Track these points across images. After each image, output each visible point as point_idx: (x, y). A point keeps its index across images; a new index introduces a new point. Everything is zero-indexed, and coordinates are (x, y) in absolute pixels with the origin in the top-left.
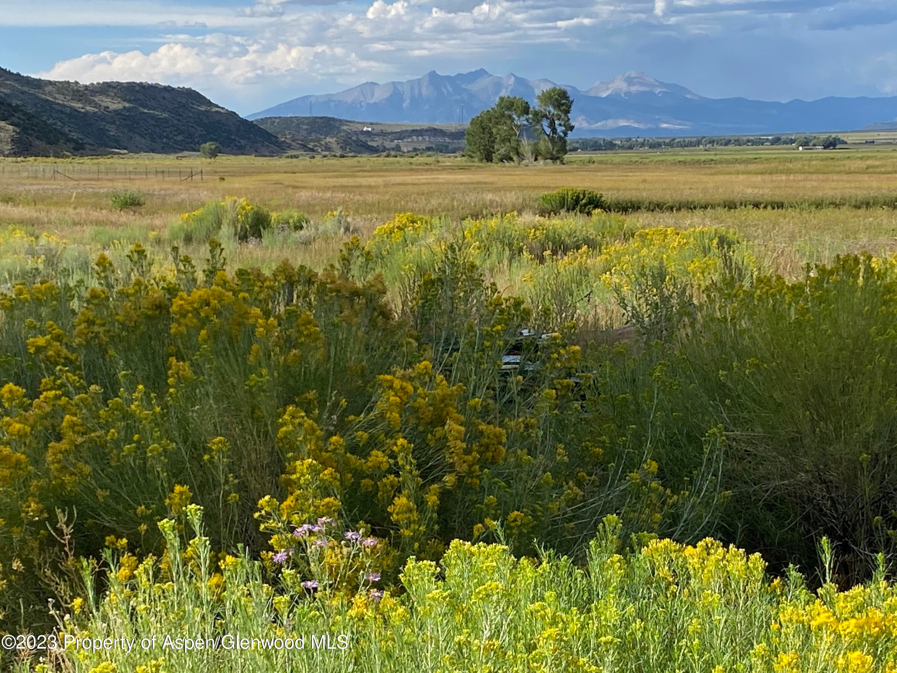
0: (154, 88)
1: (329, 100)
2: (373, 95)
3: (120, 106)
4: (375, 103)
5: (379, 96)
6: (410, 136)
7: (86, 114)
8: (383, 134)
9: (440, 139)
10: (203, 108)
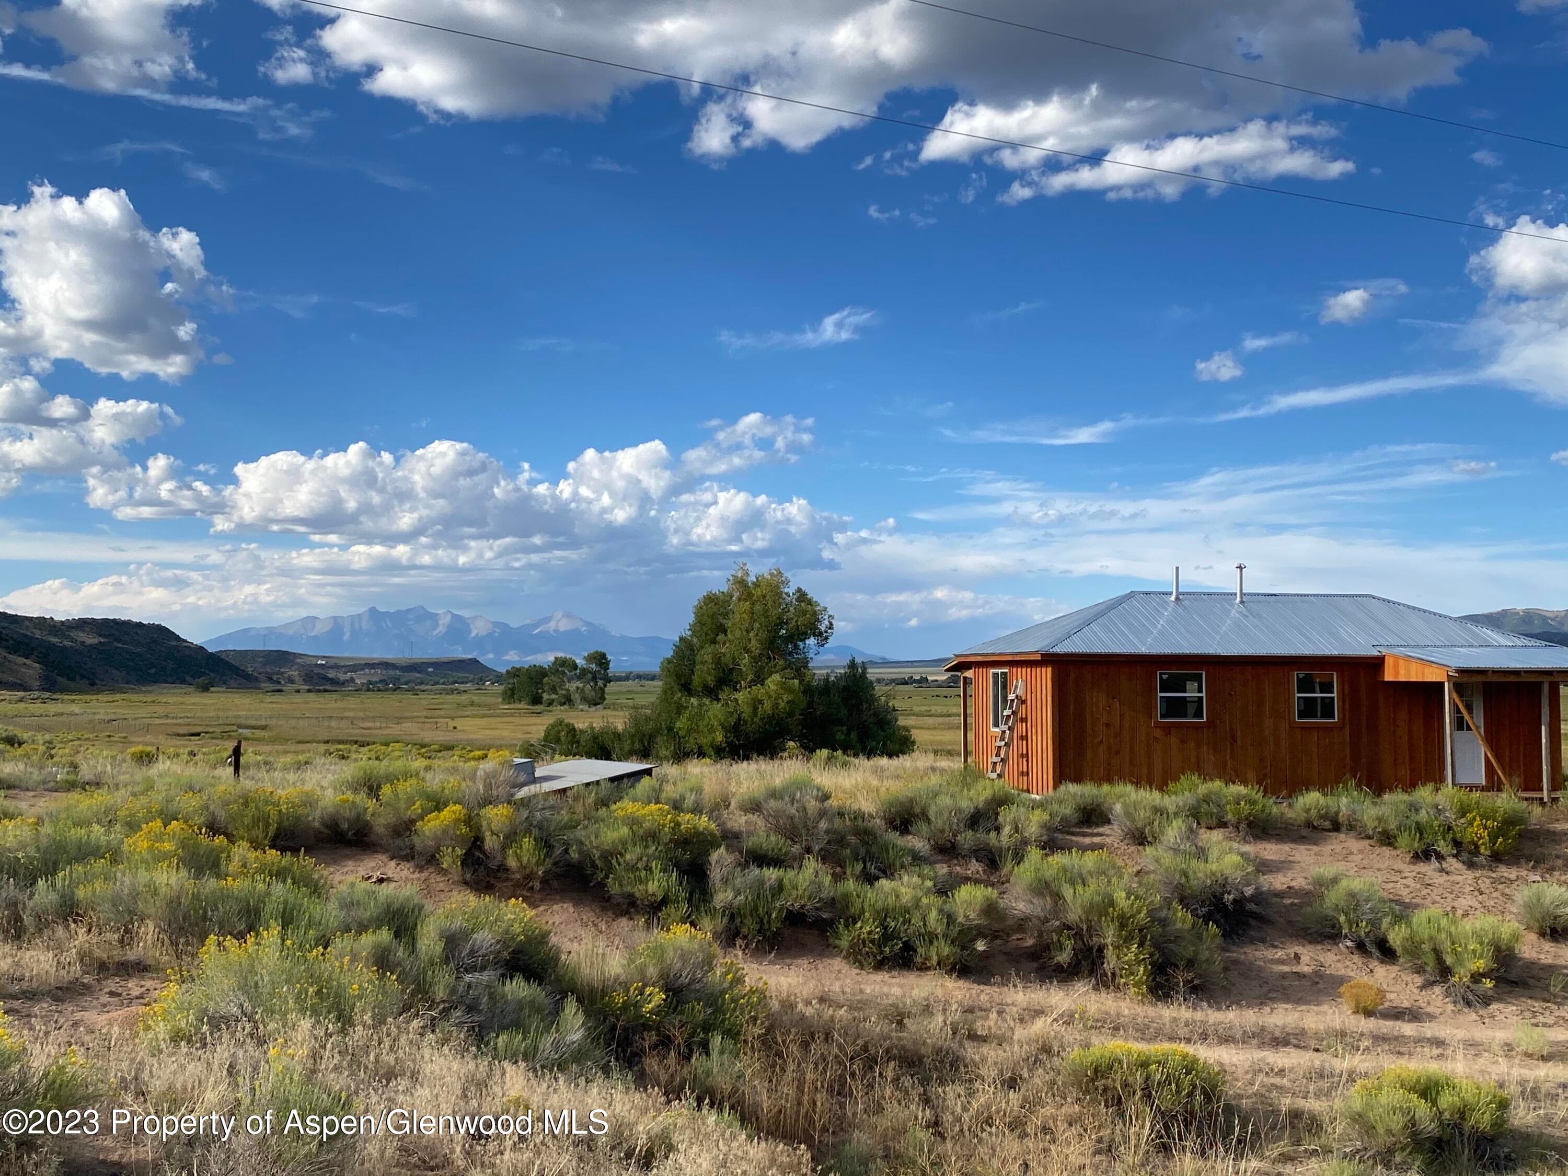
0: (128, 623)
1: (270, 631)
2: (314, 628)
3: (96, 641)
4: (315, 637)
5: (320, 629)
6: (362, 669)
7: (65, 647)
8: (336, 667)
9: (391, 672)
10: (174, 643)
